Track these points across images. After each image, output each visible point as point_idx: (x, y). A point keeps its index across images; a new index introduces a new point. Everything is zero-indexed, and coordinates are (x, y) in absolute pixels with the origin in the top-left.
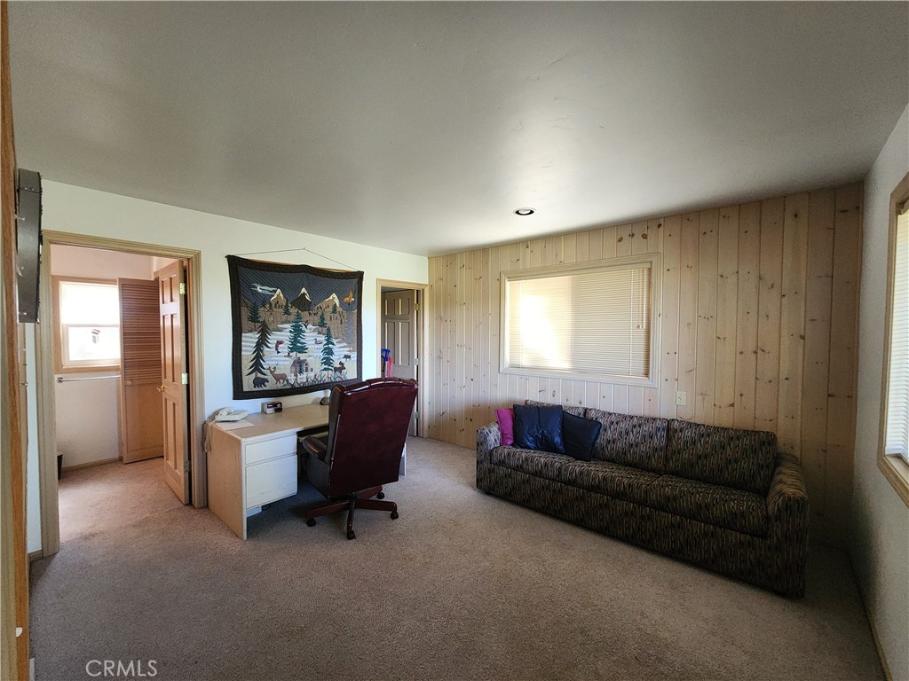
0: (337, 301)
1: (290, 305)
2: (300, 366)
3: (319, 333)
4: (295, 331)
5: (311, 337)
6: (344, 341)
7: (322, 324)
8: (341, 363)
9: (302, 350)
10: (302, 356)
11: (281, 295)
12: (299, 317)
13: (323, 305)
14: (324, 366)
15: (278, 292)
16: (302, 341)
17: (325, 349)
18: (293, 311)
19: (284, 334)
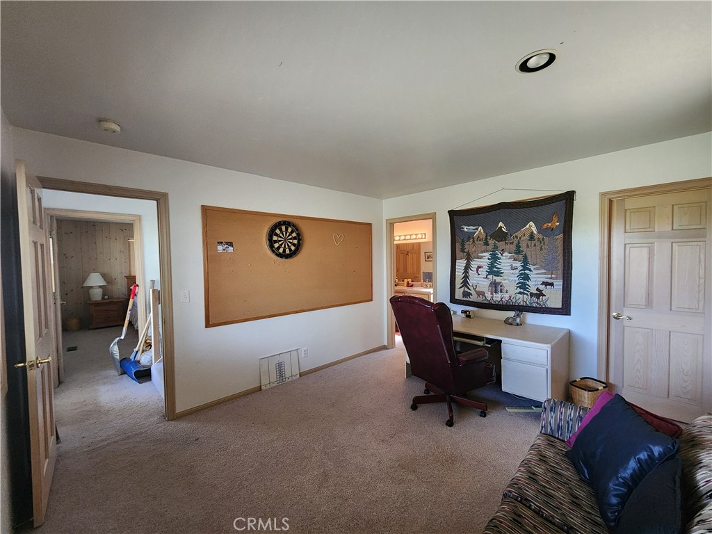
0: (534, 230)
1: (489, 238)
2: (495, 287)
3: (515, 260)
4: (492, 258)
5: (507, 262)
6: (542, 267)
7: (518, 251)
8: (538, 289)
9: (498, 274)
10: (498, 279)
11: (482, 231)
12: (496, 247)
13: (519, 234)
14: (519, 290)
15: (479, 229)
16: (498, 266)
17: (521, 274)
18: (491, 242)
19: (484, 261)
